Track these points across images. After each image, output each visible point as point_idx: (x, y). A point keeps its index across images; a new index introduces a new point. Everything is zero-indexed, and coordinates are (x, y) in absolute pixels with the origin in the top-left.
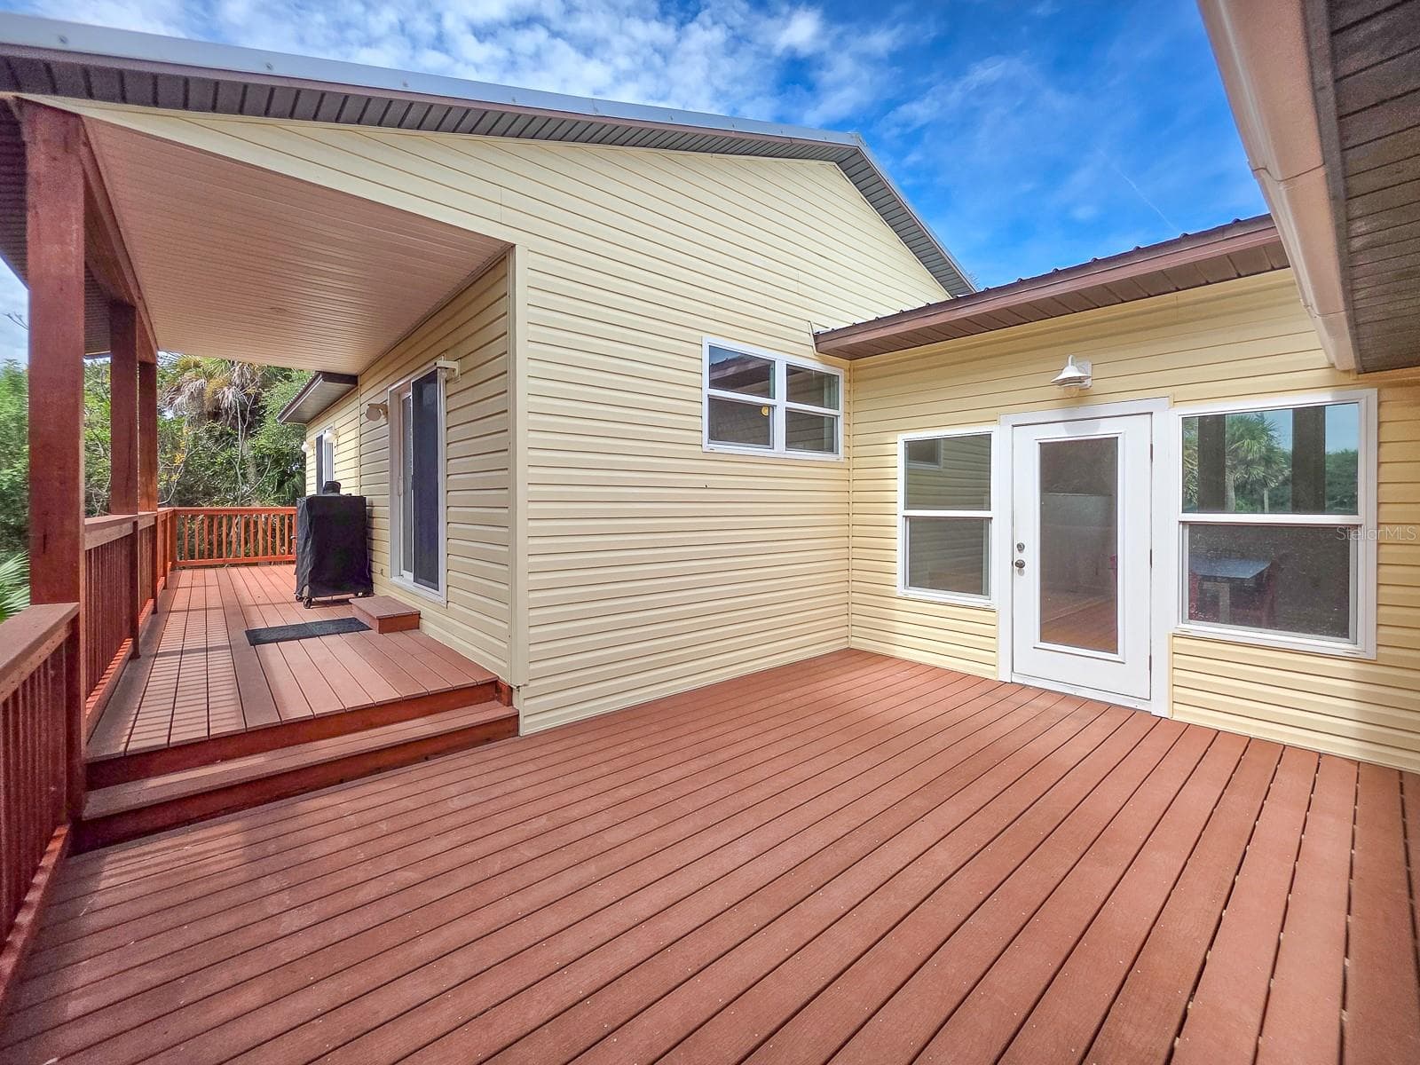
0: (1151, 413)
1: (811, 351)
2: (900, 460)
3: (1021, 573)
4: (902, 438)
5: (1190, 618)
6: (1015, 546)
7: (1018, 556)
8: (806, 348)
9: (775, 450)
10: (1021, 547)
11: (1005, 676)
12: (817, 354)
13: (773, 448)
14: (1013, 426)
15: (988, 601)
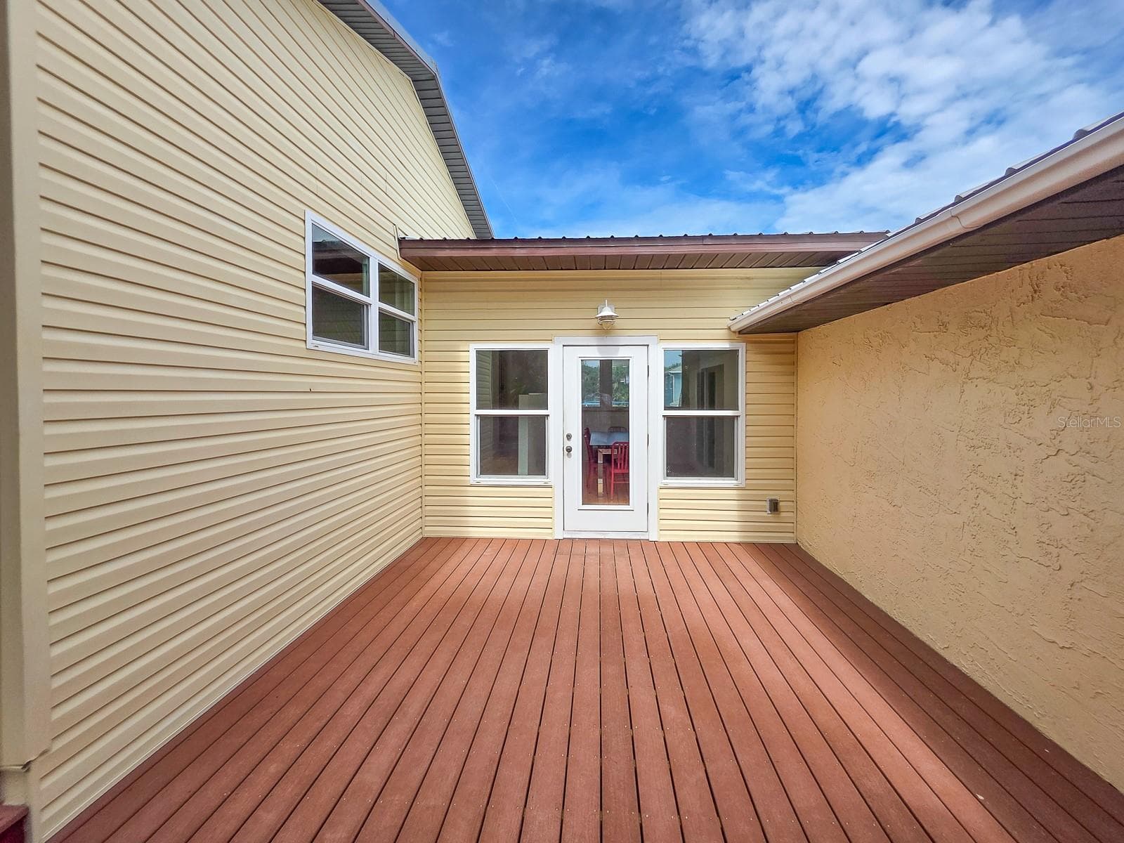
0: (648, 345)
1: (395, 254)
2: (472, 366)
3: (569, 456)
4: (473, 347)
5: (667, 476)
6: (565, 436)
7: (568, 444)
8: (391, 249)
9: (370, 351)
10: (569, 437)
11: (559, 534)
12: (401, 259)
13: (368, 349)
14: (564, 346)
15: (546, 480)
